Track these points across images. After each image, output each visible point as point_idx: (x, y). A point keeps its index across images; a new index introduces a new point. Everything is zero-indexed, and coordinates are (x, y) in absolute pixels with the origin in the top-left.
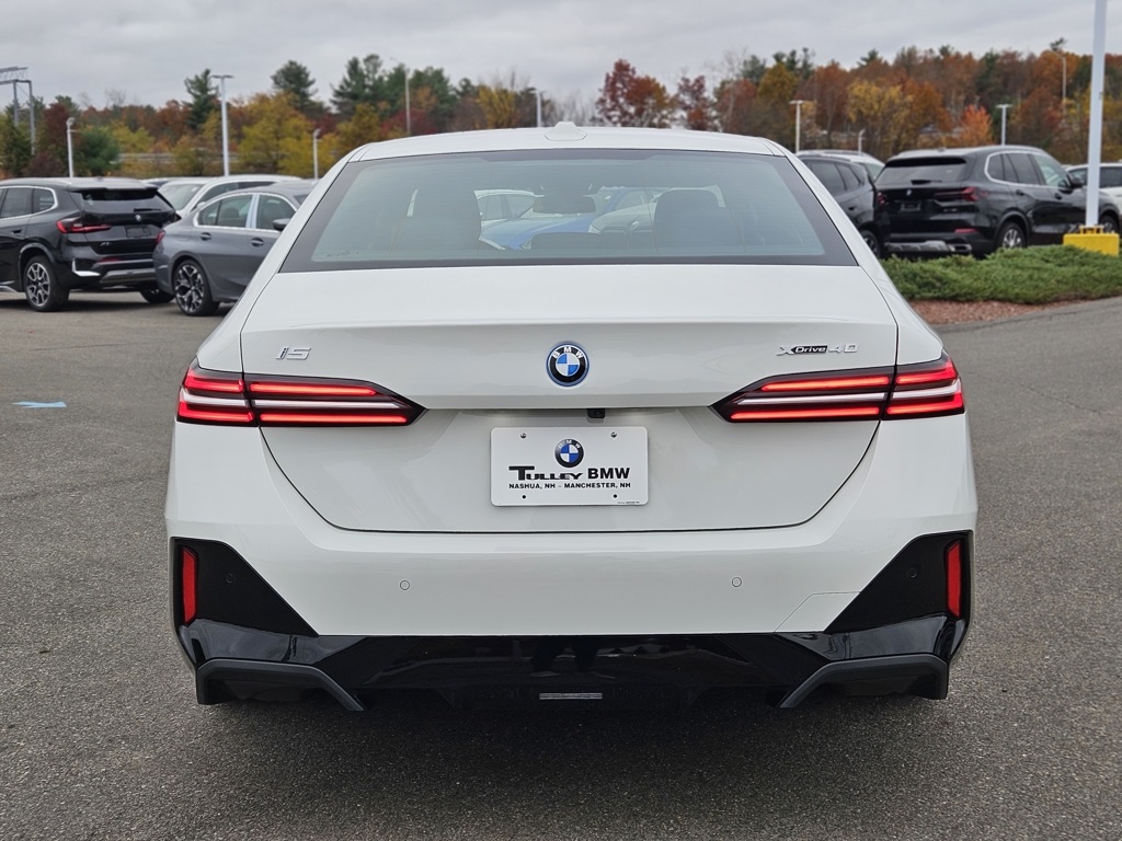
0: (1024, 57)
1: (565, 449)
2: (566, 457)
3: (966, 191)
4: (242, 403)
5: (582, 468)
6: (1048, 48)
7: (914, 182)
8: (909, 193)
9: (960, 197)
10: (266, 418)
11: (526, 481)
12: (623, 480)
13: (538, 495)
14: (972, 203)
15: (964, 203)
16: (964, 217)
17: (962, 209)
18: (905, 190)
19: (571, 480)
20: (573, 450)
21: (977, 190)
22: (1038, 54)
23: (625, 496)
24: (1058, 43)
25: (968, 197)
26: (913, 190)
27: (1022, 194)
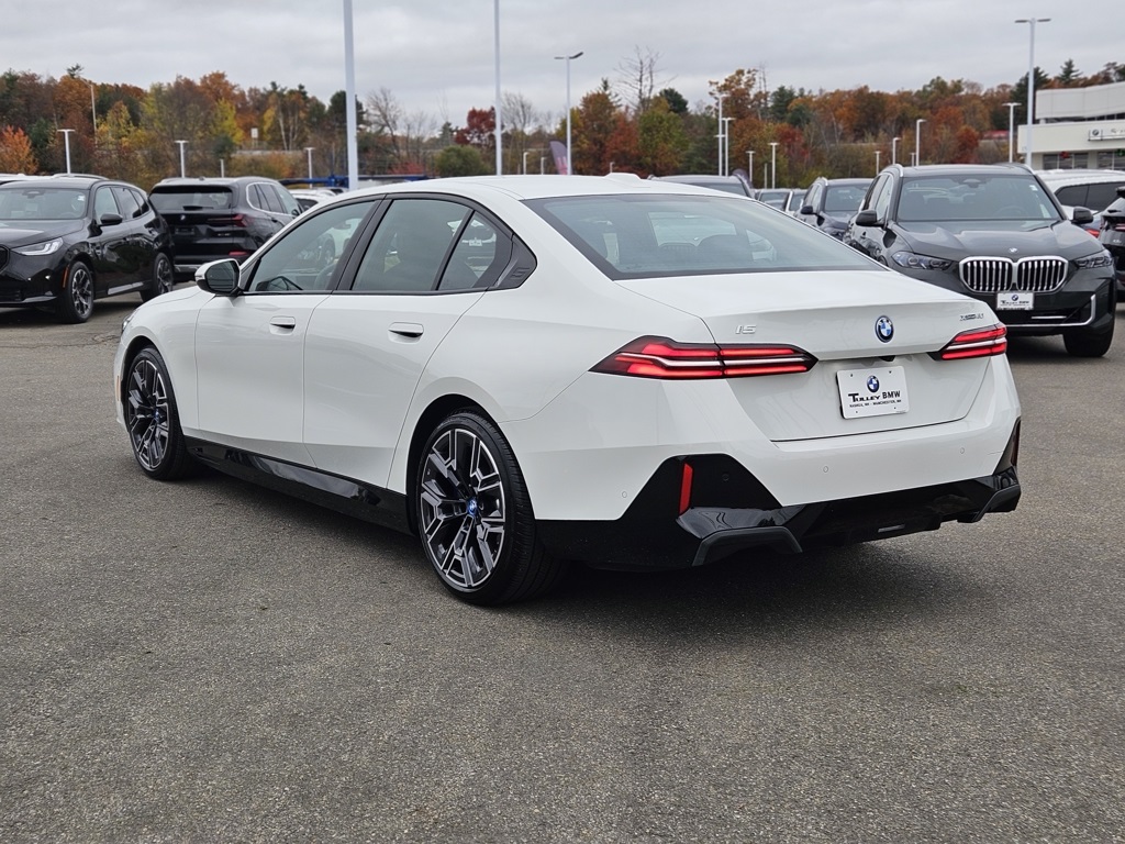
0: (44, 80)
1: (871, 382)
2: (872, 387)
3: (237, 218)
4: (717, 363)
5: (879, 393)
6: (66, 73)
7: (186, 208)
8: (183, 217)
9: (232, 223)
10: (730, 372)
11: (856, 403)
12: (898, 398)
13: (863, 411)
14: (241, 228)
15: (236, 228)
16: (237, 241)
17: (234, 234)
18: (179, 215)
19: (876, 400)
20: (874, 382)
21: (245, 216)
22: (58, 79)
23: (900, 407)
24: (74, 69)
25: (239, 223)
26: (186, 215)
27: (275, 221)
